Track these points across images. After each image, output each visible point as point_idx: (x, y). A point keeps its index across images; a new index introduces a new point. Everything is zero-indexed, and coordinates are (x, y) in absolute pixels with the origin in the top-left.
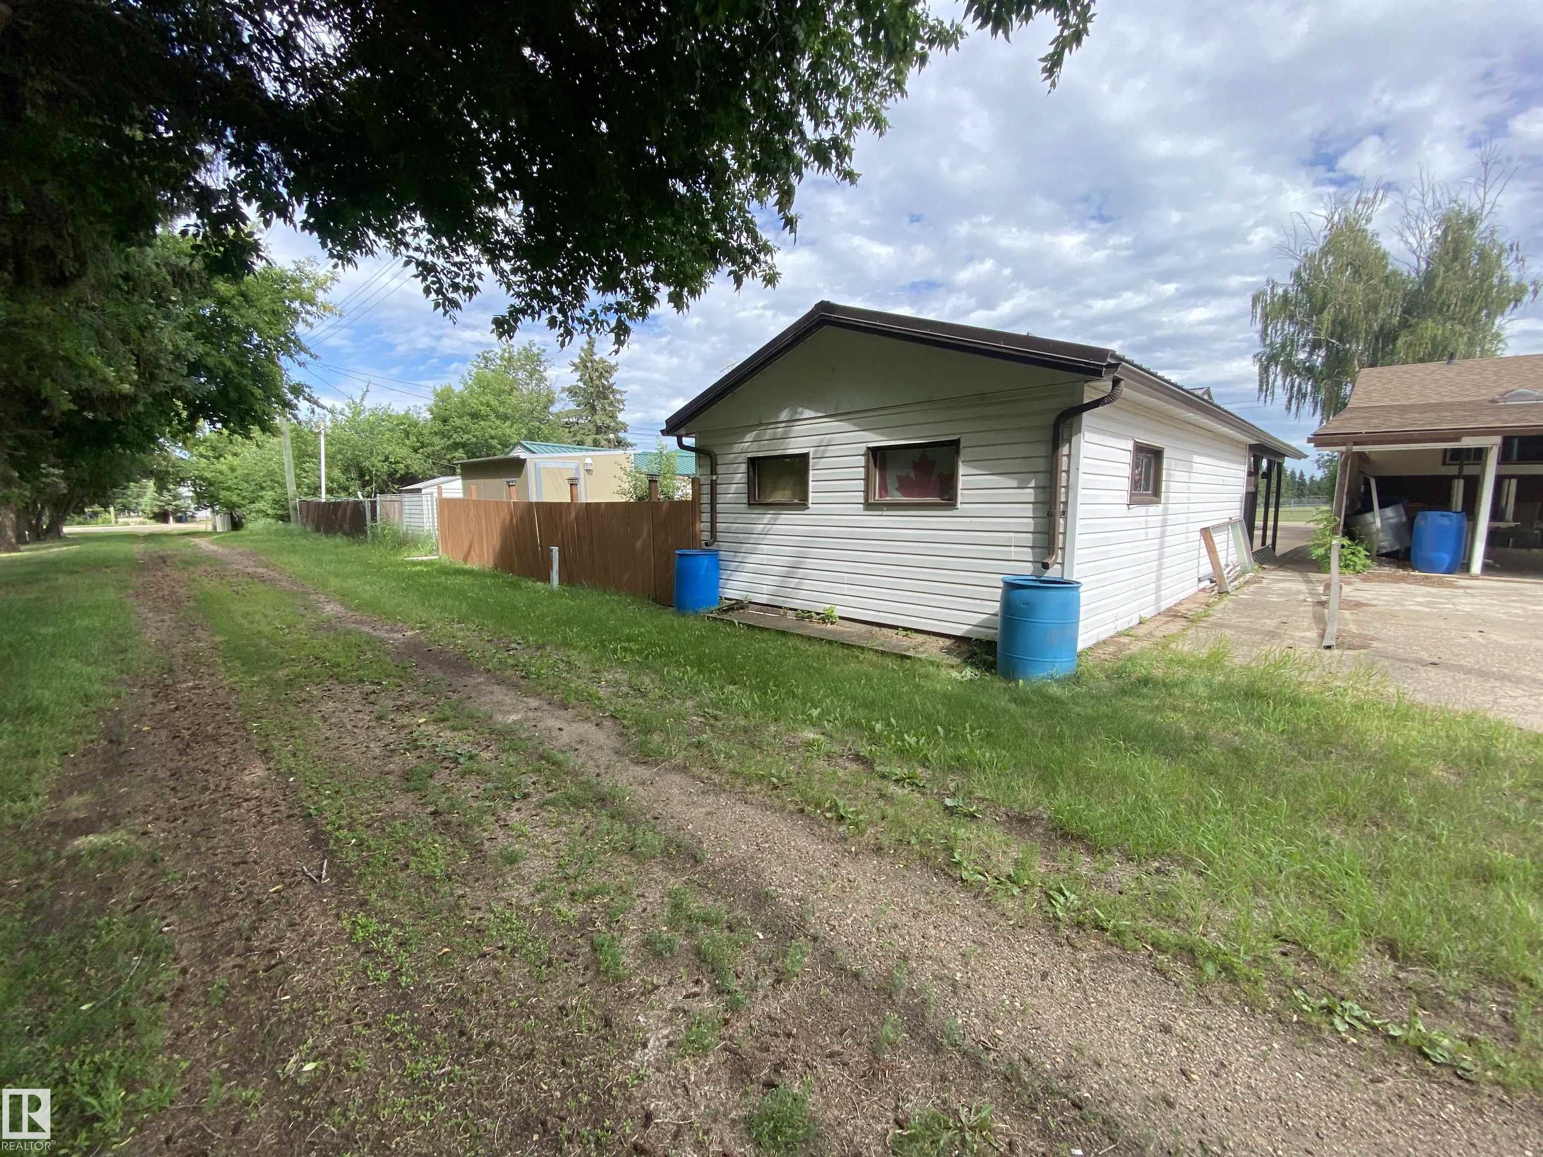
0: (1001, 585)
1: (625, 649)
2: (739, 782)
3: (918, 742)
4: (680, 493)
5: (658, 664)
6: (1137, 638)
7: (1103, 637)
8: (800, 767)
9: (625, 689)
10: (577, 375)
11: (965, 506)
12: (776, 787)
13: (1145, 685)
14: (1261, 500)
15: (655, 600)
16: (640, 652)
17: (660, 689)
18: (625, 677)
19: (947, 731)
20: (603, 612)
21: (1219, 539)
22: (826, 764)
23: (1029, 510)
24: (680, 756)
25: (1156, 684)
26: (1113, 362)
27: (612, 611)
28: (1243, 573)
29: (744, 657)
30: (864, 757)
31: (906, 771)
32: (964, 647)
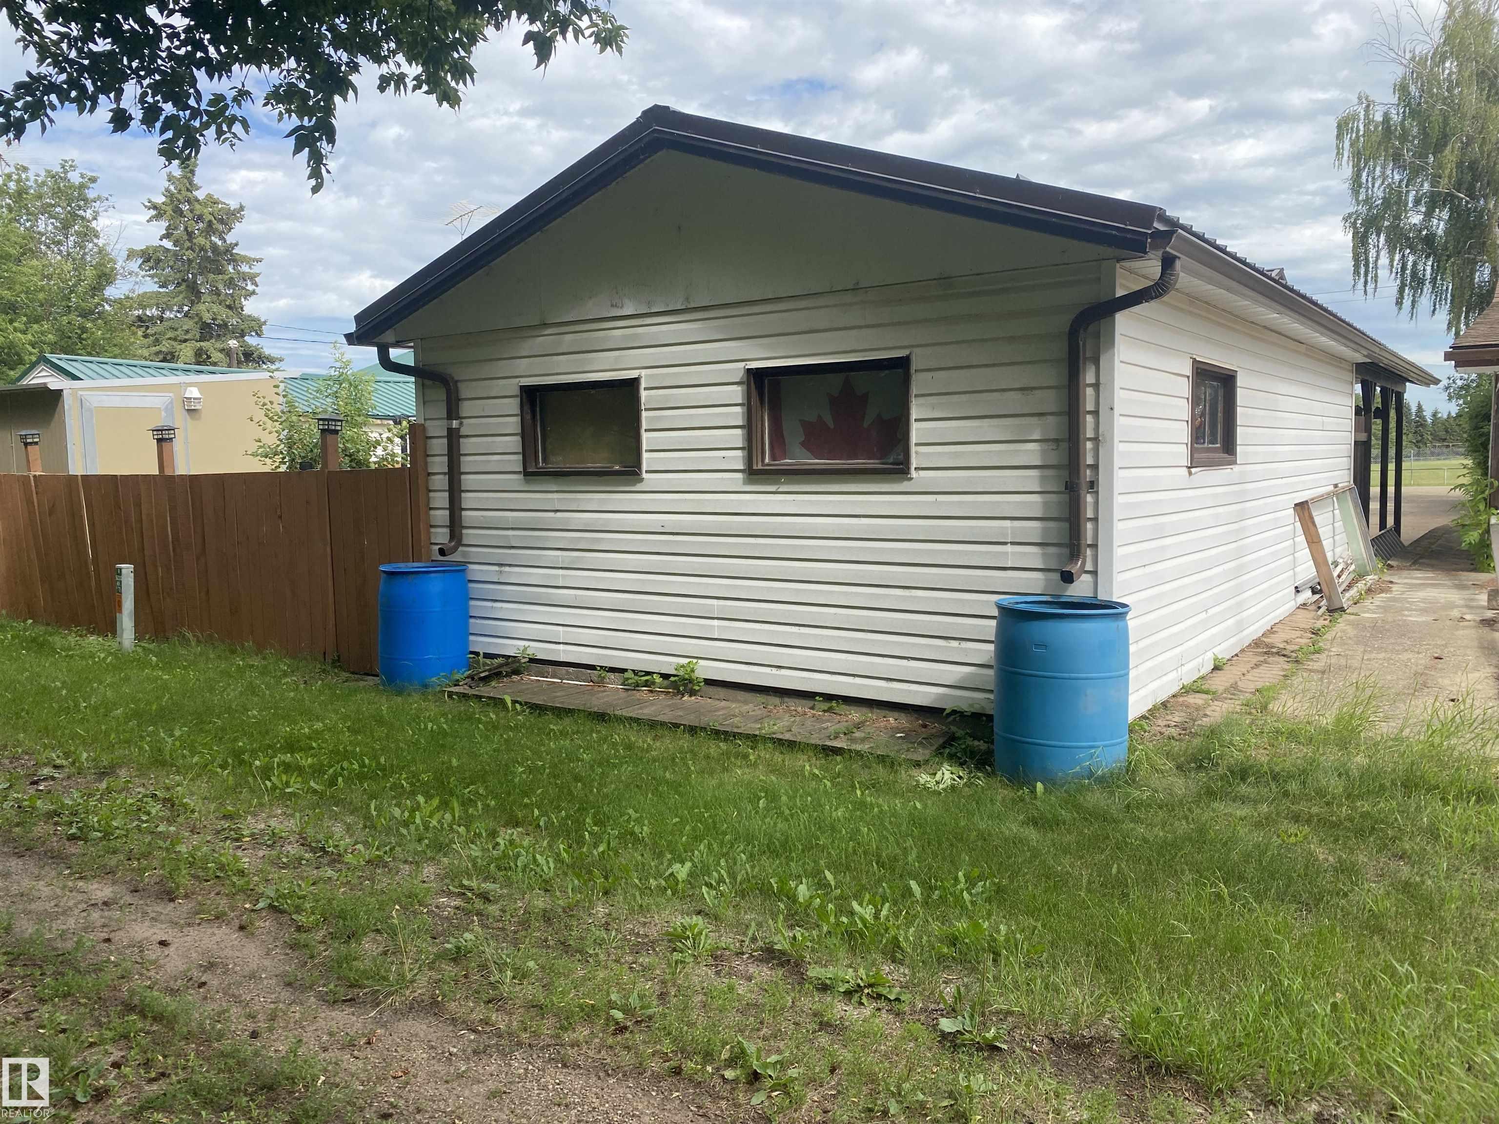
0: (995, 613)
1: (287, 768)
2: (547, 1027)
3: (876, 916)
4: (380, 451)
5: (356, 797)
6: (1215, 696)
7: (1163, 697)
8: (664, 982)
9: (293, 849)
10: (161, 226)
11: (923, 473)
12: (621, 1029)
13: (1243, 779)
14: (1376, 452)
15: (339, 663)
16: (318, 771)
17: (366, 844)
18: (292, 824)
19: (928, 889)
20: (233, 693)
21: (1322, 518)
22: (711, 972)
23: (1031, 479)
24: (422, 981)
25: (1260, 776)
26: (1161, 227)
27: (252, 689)
28: (1360, 575)
29: (530, 770)
30: (783, 953)
31: (862, 972)
32: (936, 727)
